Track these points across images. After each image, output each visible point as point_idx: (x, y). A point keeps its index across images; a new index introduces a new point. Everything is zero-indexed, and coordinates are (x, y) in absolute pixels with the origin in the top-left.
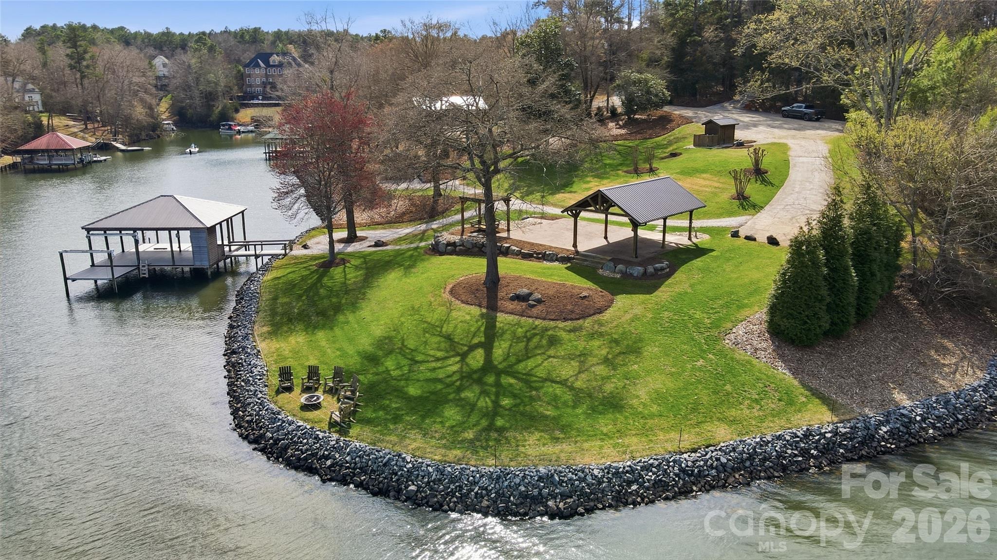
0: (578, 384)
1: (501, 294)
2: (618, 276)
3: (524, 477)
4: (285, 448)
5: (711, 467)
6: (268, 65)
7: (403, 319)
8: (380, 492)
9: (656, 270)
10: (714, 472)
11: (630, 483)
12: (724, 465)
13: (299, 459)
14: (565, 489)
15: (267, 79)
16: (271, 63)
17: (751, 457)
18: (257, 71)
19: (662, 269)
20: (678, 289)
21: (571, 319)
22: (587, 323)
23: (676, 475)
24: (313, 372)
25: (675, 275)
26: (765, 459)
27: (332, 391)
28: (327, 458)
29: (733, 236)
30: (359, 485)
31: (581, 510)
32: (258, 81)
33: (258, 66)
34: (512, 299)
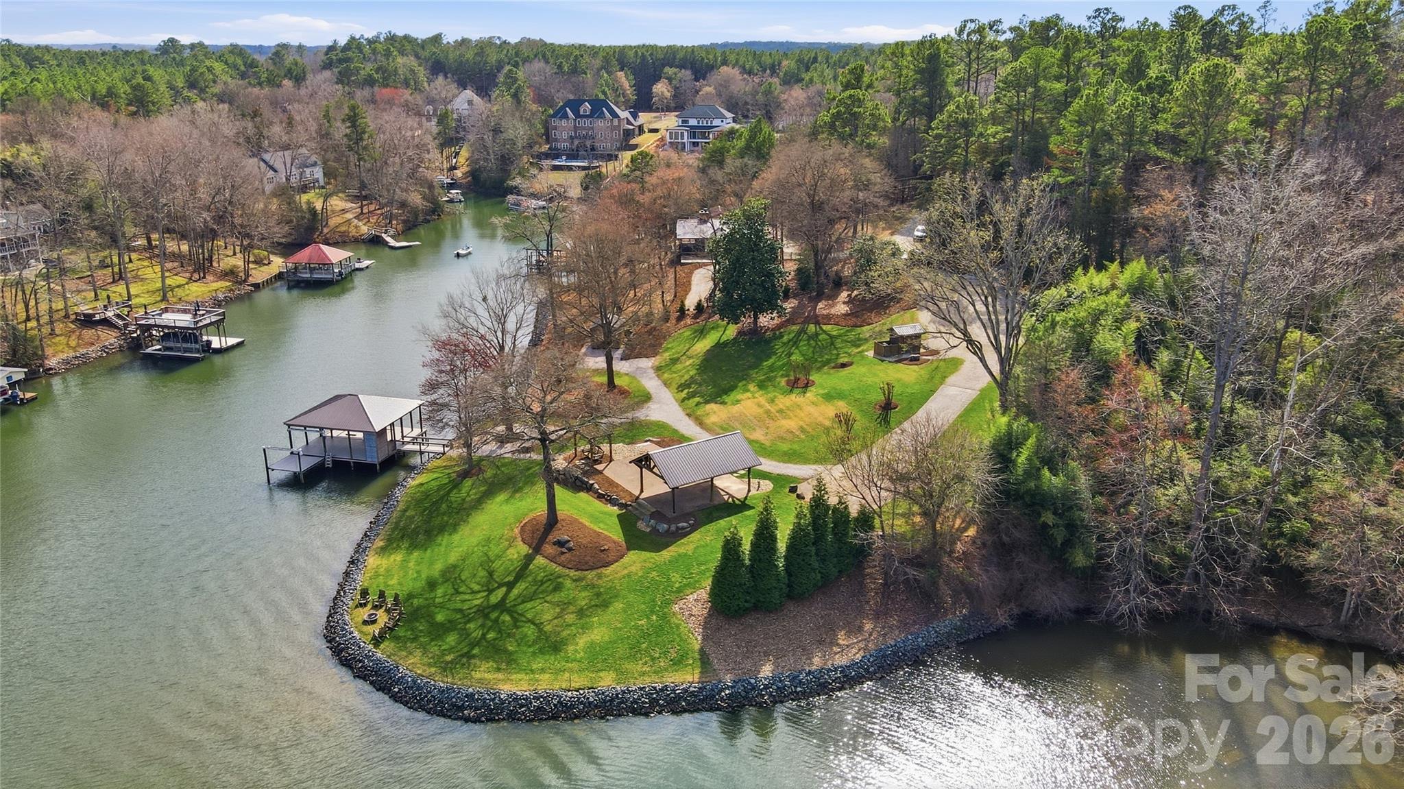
0: (548, 628)
1: (550, 537)
2: (648, 530)
3: (459, 693)
4: (343, 650)
5: (582, 703)
6: (578, 115)
7: (476, 549)
8: (382, 688)
9: (678, 528)
10: (581, 707)
11: (522, 706)
12: (590, 703)
13: (346, 660)
14: (480, 703)
15: (575, 132)
16: (581, 113)
17: (612, 700)
18: (564, 123)
19: (683, 528)
20: (682, 550)
21: (582, 570)
22: (590, 575)
23: (555, 705)
24: (382, 595)
25: (692, 535)
26: (622, 702)
27: (388, 611)
28: (360, 661)
29: (790, 491)
30: (372, 683)
31: (483, 719)
32: (565, 135)
33: (566, 116)
34: (554, 544)
